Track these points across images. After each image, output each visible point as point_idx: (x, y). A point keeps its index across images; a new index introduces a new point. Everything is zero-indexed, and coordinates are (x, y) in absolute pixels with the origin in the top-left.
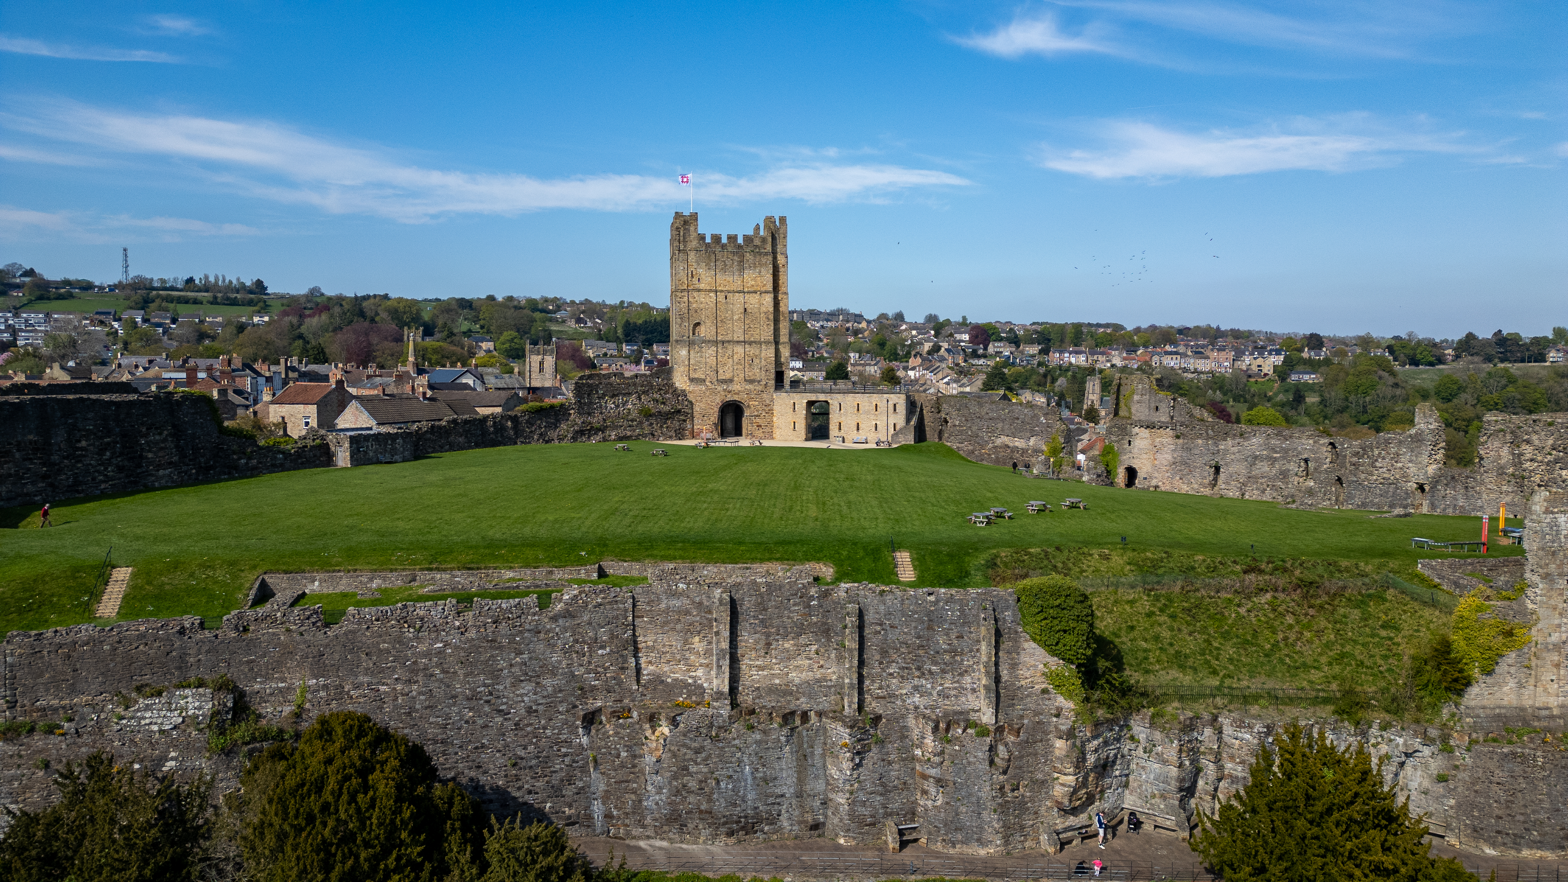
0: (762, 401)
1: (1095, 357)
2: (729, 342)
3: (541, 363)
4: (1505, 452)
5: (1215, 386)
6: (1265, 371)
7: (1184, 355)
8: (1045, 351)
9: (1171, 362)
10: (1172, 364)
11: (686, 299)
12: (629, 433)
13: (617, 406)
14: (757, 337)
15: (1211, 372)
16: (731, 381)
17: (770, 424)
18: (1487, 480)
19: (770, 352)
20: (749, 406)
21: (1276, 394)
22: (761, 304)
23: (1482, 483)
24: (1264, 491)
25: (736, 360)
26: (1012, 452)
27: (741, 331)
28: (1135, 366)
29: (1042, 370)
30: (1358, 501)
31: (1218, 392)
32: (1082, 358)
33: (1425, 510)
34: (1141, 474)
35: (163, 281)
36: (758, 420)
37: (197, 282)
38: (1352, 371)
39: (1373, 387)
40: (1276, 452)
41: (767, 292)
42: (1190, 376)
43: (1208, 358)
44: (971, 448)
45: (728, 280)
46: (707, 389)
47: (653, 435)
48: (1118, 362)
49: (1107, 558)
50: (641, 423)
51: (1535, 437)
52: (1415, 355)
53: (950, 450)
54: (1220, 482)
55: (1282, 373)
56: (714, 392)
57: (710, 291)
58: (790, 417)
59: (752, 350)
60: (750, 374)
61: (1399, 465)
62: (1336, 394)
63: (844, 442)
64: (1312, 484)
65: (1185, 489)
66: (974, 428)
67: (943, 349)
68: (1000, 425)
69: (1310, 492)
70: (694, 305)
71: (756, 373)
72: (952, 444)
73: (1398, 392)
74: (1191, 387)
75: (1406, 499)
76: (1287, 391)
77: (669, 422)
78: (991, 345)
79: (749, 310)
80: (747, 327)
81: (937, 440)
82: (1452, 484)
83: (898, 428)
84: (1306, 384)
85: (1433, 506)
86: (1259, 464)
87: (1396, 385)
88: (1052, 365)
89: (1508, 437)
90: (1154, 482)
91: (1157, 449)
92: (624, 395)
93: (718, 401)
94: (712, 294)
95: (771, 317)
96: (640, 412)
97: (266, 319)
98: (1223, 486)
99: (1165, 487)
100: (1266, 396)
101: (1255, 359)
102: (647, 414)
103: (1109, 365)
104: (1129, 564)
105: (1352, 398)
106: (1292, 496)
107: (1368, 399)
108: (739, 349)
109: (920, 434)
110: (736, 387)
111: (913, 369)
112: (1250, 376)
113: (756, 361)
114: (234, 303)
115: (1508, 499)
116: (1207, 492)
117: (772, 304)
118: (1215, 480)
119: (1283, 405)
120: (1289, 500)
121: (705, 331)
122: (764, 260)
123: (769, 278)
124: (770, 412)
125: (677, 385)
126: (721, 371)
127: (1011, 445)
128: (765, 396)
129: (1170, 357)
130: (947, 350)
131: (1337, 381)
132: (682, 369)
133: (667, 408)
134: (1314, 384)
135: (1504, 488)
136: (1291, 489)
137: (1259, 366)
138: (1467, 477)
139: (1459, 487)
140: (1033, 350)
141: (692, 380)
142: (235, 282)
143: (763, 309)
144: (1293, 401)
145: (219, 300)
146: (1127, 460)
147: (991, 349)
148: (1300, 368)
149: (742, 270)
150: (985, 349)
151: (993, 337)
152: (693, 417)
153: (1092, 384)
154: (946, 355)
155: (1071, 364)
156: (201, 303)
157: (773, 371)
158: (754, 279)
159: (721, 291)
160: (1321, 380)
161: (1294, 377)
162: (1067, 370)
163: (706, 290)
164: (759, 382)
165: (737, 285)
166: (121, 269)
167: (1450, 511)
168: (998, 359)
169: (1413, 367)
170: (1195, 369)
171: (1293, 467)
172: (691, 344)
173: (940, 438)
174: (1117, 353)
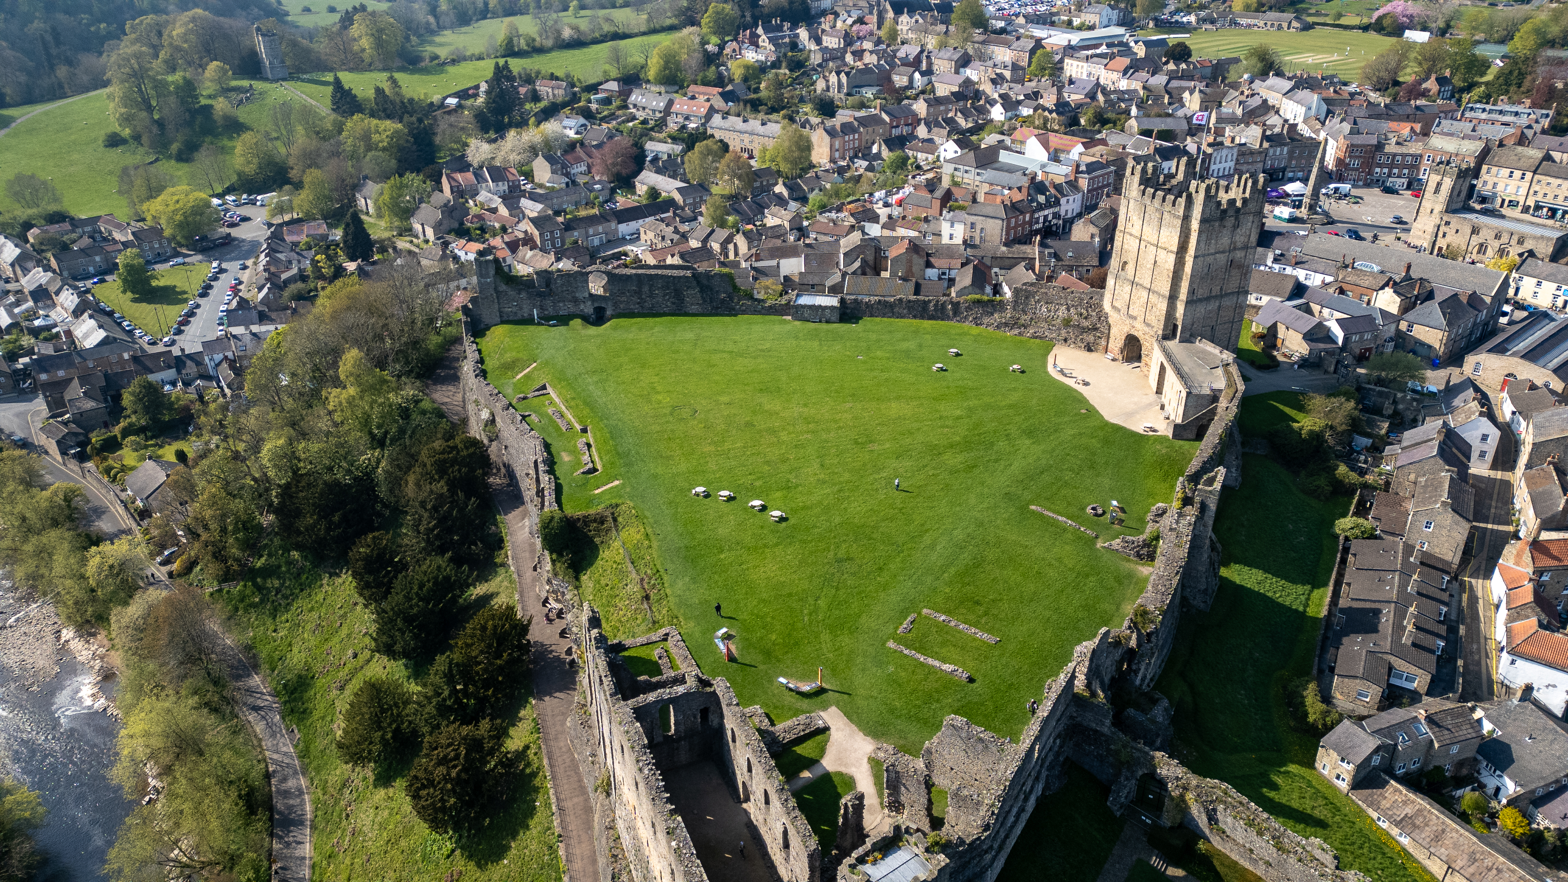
0: (1152, 344)
2: (1140, 285)
3: (1439, 185)
11: (1121, 239)
14: (1159, 289)
16: (1136, 319)
19: (1164, 305)
20: (1145, 346)
22: (1166, 262)
25: (1142, 303)
27: (1150, 279)
41: (1173, 252)
45: (1150, 232)
46: (1119, 319)
47: (1066, 341)
50: (1059, 329)
56: (1124, 323)
58: (1154, 371)
59: (1153, 299)
70: (1126, 246)
71: (1152, 320)
77: (1084, 335)
79: (1157, 264)
80: (1153, 277)
83: (1179, 420)
93: (1126, 330)
94: (1138, 242)
95: (1171, 275)
102: (1068, 323)
108: (1146, 294)
110: (1137, 325)
113: (1154, 309)
117: (1173, 264)
121: (1128, 270)
122: (1175, 222)
123: (1177, 236)
124: (1152, 356)
125: (1104, 308)
126: (1131, 308)
128: (1153, 341)
132: (1110, 295)
133: (1086, 323)
141: (1113, 308)
143: (1167, 266)
149: (1160, 225)
152: (1108, 336)
157: (1163, 322)
159: (1144, 240)
164: (1153, 328)
165: (1155, 238)
172: (1117, 279)
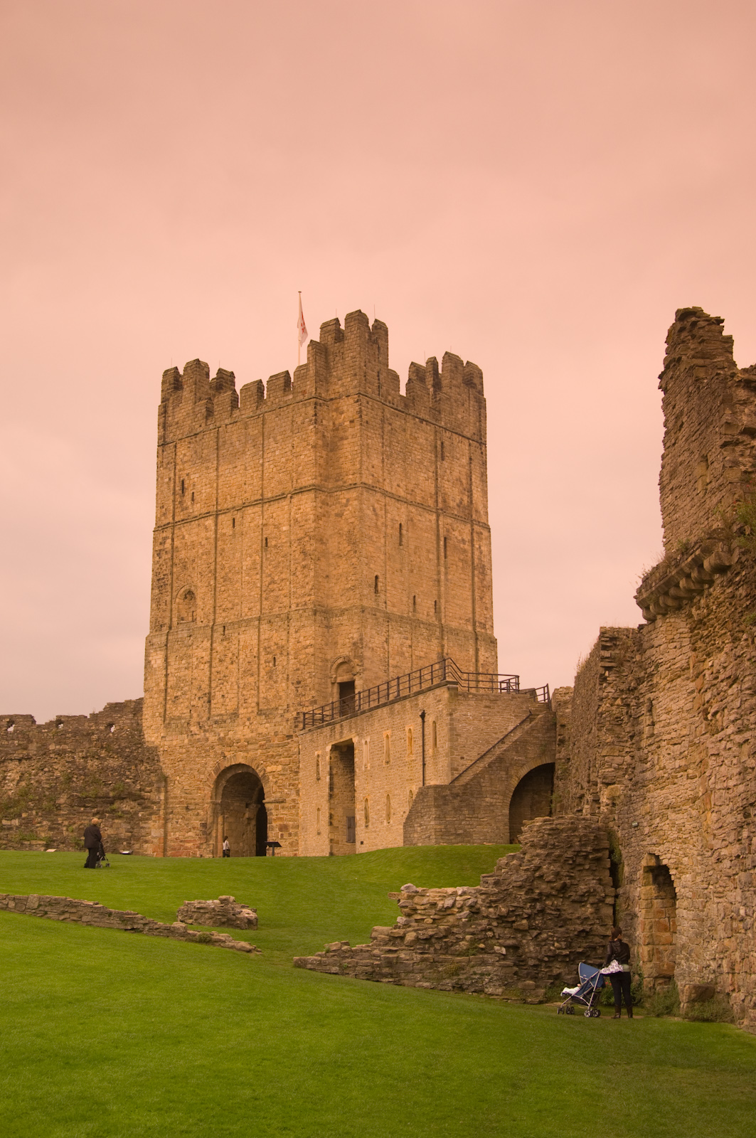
2: (233, 624)
11: (169, 544)
16: (234, 717)
19: (307, 636)
20: (269, 777)
22: (293, 522)
25: (244, 666)
27: (256, 594)
36: (281, 811)
41: (301, 491)
45: (241, 483)
46: (192, 744)
56: (204, 748)
57: (208, 514)
58: (315, 794)
59: (273, 636)
60: (268, 696)
70: (183, 554)
71: (280, 691)
79: (270, 541)
80: (267, 580)
93: (209, 766)
94: (211, 522)
95: (311, 547)
108: (248, 638)
110: (241, 732)
113: (281, 661)
117: (313, 516)
121: (197, 608)
122: (302, 419)
123: (309, 455)
125: (146, 737)
126: (216, 696)
132: (156, 700)
141: (168, 723)
143: (297, 532)
149: (263, 452)
152: (167, 810)
158: (283, 466)
159: (225, 511)
163: (202, 516)
164: (285, 712)
165: (253, 486)
172: (169, 641)
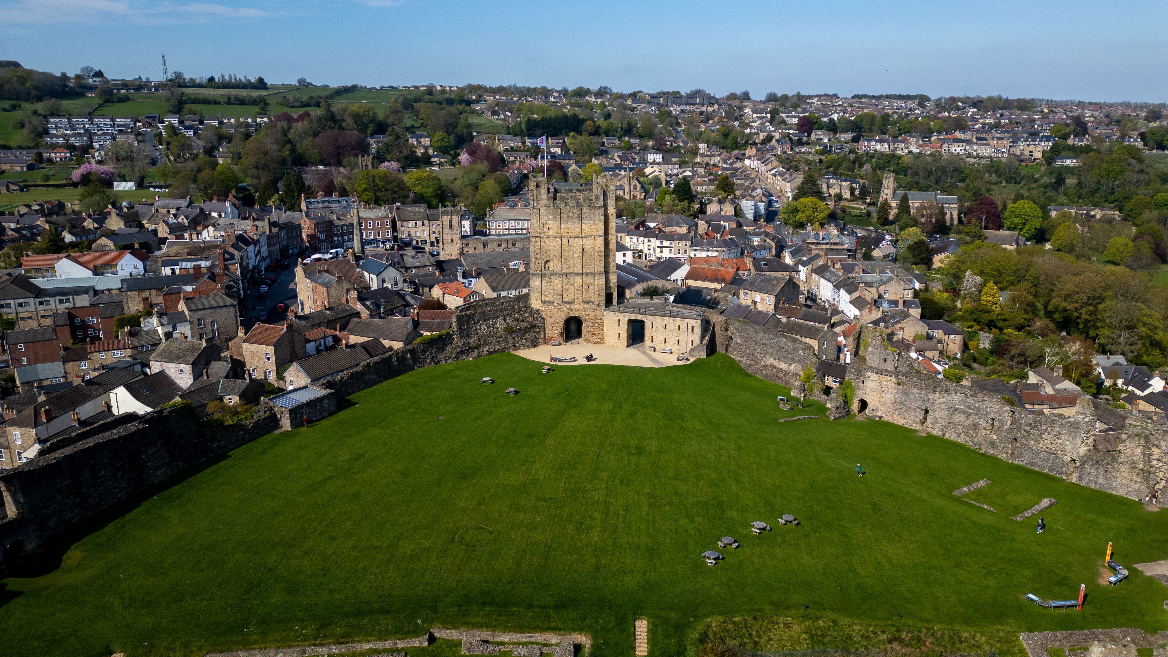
0: (595, 316)
1: (896, 145)
2: (571, 274)
3: (450, 222)
4: (1138, 451)
5: (992, 170)
6: (1035, 155)
7: (968, 142)
8: (855, 140)
9: (957, 149)
10: (959, 150)
11: (538, 243)
12: (497, 347)
13: (489, 327)
14: (592, 269)
15: (990, 157)
16: (573, 302)
17: (602, 333)
18: (1122, 470)
19: (602, 281)
20: (586, 320)
21: (1042, 177)
22: (595, 246)
23: (1118, 471)
24: (959, 435)
26: (778, 372)
27: (580, 266)
28: (928, 152)
29: (852, 157)
30: (1027, 459)
31: (994, 175)
32: (886, 146)
33: (1074, 479)
34: (870, 406)
35: (192, 80)
36: (592, 330)
37: (217, 80)
38: (1106, 158)
39: (1122, 172)
40: (971, 409)
41: (599, 236)
42: (972, 160)
43: (988, 145)
44: (748, 362)
45: (571, 228)
47: (515, 346)
48: (914, 149)
49: (788, 626)
50: (506, 338)
51: (1163, 444)
52: (1162, 141)
53: (733, 362)
54: (928, 420)
55: (1049, 157)
56: (560, 310)
57: (557, 237)
58: (616, 330)
59: (588, 279)
60: (586, 297)
61: (1060, 441)
62: (1090, 179)
63: (655, 351)
64: (995, 437)
65: (901, 422)
66: (752, 349)
67: (774, 140)
68: (770, 350)
69: (993, 444)
70: (545, 248)
71: (591, 296)
72: (735, 356)
73: (1142, 177)
74: (971, 170)
75: (1061, 468)
76: (1051, 173)
77: (527, 335)
78: (813, 133)
79: (586, 250)
81: (724, 352)
82: (1096, 466)
83: (695, 344)
84: (1068, 168)
85: (1080, 478)
86: (957, 415)
87: (1142, 171)
88: (860, 152)
89: (1142, 441)
90: (879, 414)
91: (882, 391)
92: (494, 318)
93: (563, 316)
94: (558, 239)
95: (603, 255)
96: (506, 329)
97: (266, 119)
98: (930, 425)
99: (887, 418)
100: (1033, 178)
101: (1028, 145)
102: (510, 330)
103: (906, 151)
104: (805, 633)
105: (1104, 181)
106: (980, 445)
107: (1116, 183)
108: (579, 279)
109: (711, 349)
110: (576, 306)
111: (749, 158)
112: (1022, 161)
113: (591, 287)
114: (241, 102)
115: (1136, 486)
116: (918, 427)
117: (603, 245)
118: (925, 418)
119: (1046, 186)
120: (977, 447)
121: (553, 266)
122: (597, 213)
123: (601, 226)
124: (602, 324)
125: (533, 306)
126: (565, 295)
127: (777, 366)
128: (597, 312)
129: (957, 144)
130: (778, 141)
131: (1093, 166)
132: (536, 294)
133: (525, 325)
134: (1074, 167)
135: (1134, 478)
136: (978, 438)
137: (1031, 152)
138: (1108, 464)
139: (1101, 469)
140: (847, 137)
141: (544, 302)
142: (243, 80)
143: (597, 249)
144: (1055, 183)
145: (232, 101)
146: (860, 394)
147: (813, 137)
148: (1064, 154)
149: (580, 220)
150: (809, 135)
151: (816, 126)
152: (545, 328)
153: (887, 180)
154: (776, 145)
155: (876, 151)
156: (220, 103)
157: (604, 294)
158: (590, 227)
159: (565, 237)
160: (1081, 164)
161: (1058, 162)
162: (873, 157)
163: (553, 236)
164: (593, 302)
165: (577, 232)
166: (162, 72)
167: (1092, 486)
168: (818, 147)
169: (1159, 152)
170: (977, 154)
171: (982, 423)
172: (542, 276)
173: (727, 350)
174: (915, 139)
